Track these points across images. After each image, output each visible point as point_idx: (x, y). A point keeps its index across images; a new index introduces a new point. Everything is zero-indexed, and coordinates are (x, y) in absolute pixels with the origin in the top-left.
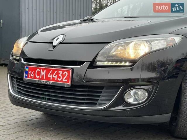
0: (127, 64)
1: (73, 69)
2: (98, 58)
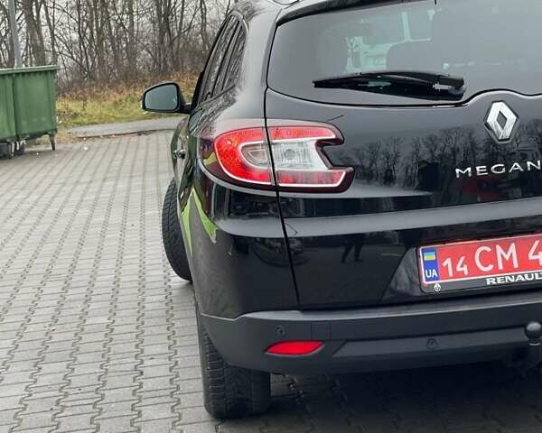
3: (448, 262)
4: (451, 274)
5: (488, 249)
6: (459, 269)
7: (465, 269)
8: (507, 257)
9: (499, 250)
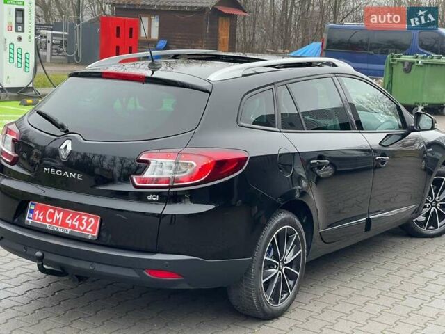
3: (37, 212)
4: (36, 218)
5: (52, 211)
6: (40, 217)
7: (42, 218)
8: (58, 218)
9: (56, 214)
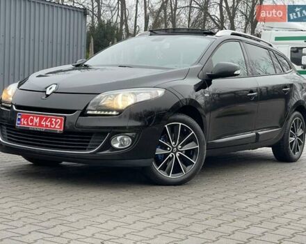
0: (114, 113)
1: (65, 117)
2: (89, 108)
